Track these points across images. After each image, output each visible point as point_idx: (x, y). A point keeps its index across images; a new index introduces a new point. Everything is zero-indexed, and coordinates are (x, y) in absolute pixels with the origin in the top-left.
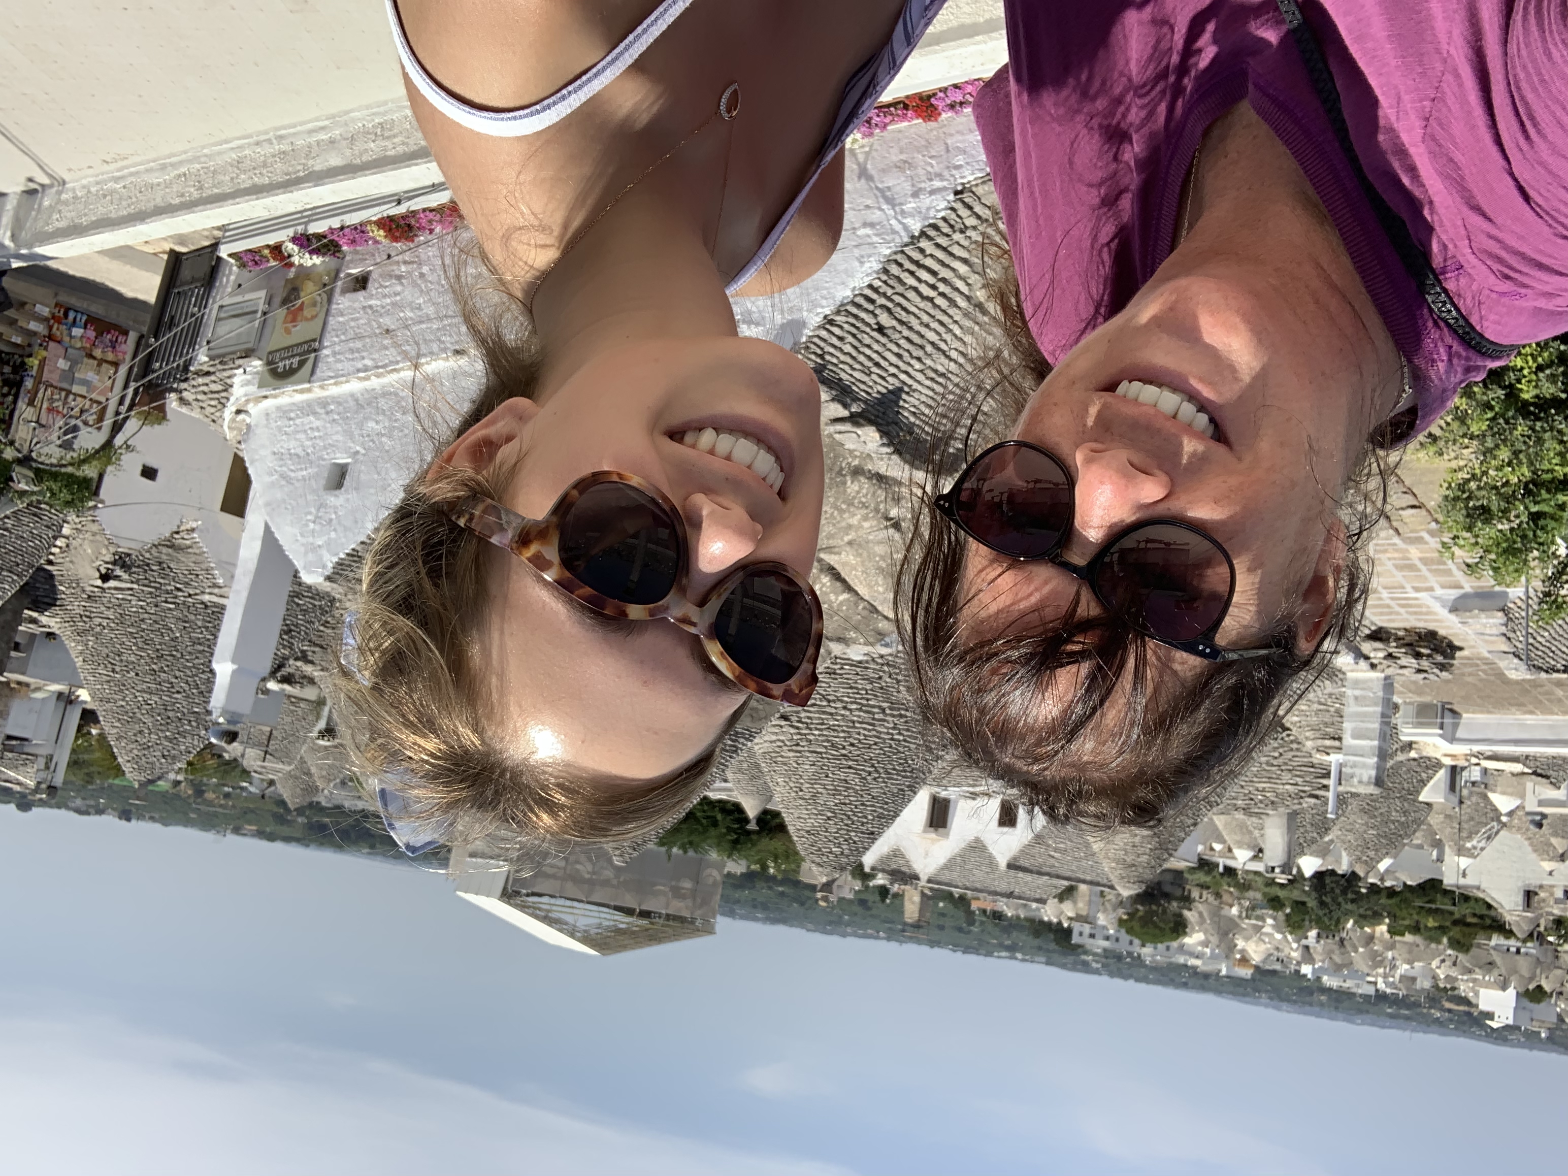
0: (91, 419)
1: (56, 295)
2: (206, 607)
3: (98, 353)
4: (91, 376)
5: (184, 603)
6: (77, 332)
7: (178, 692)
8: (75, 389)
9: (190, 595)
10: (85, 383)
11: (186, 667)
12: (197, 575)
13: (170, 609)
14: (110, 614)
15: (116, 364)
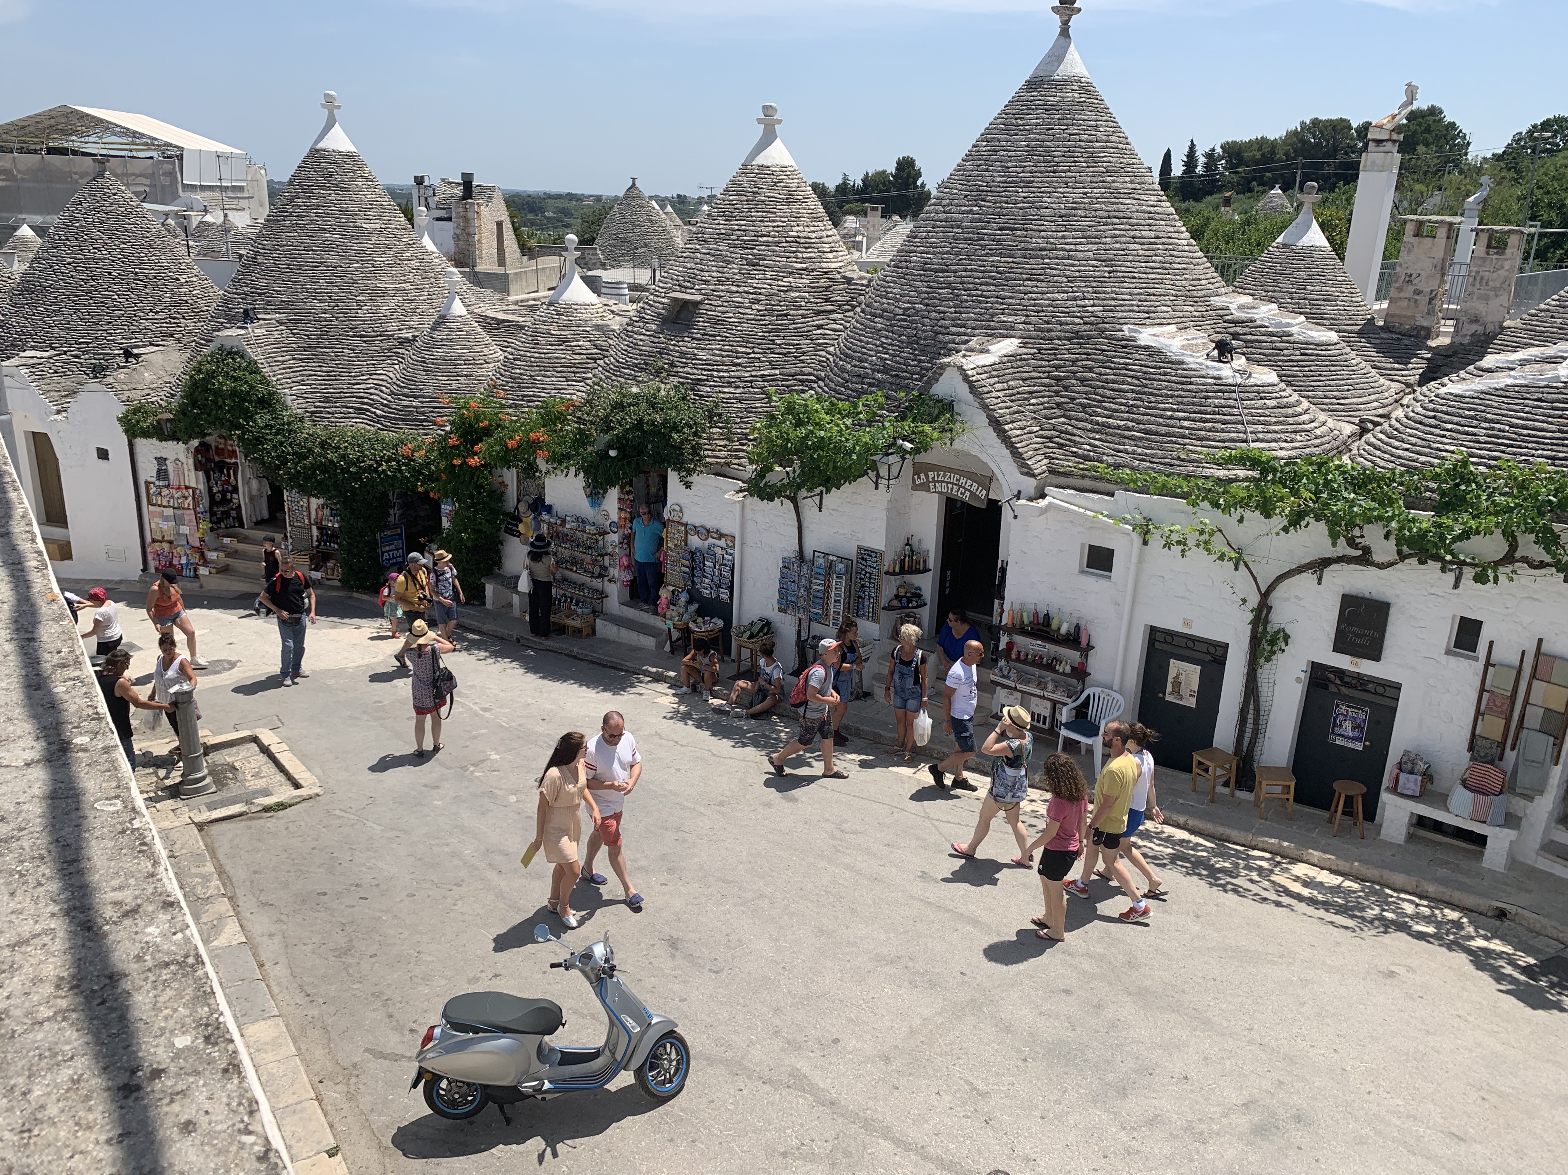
0: (153, 490)
1: (201, 587)
2: (50, 346)
3: (166, 546)
4: (165, 526)
5: (71, 345)
6: (184, 561)
7: (69, 264)
8: (169, 512)
9: (65, 353)
10: (166, 519)
11: (65, 288)
12: (56, 372)
13: (83, 337)
14: (146, 323)
15: (154, 541)
